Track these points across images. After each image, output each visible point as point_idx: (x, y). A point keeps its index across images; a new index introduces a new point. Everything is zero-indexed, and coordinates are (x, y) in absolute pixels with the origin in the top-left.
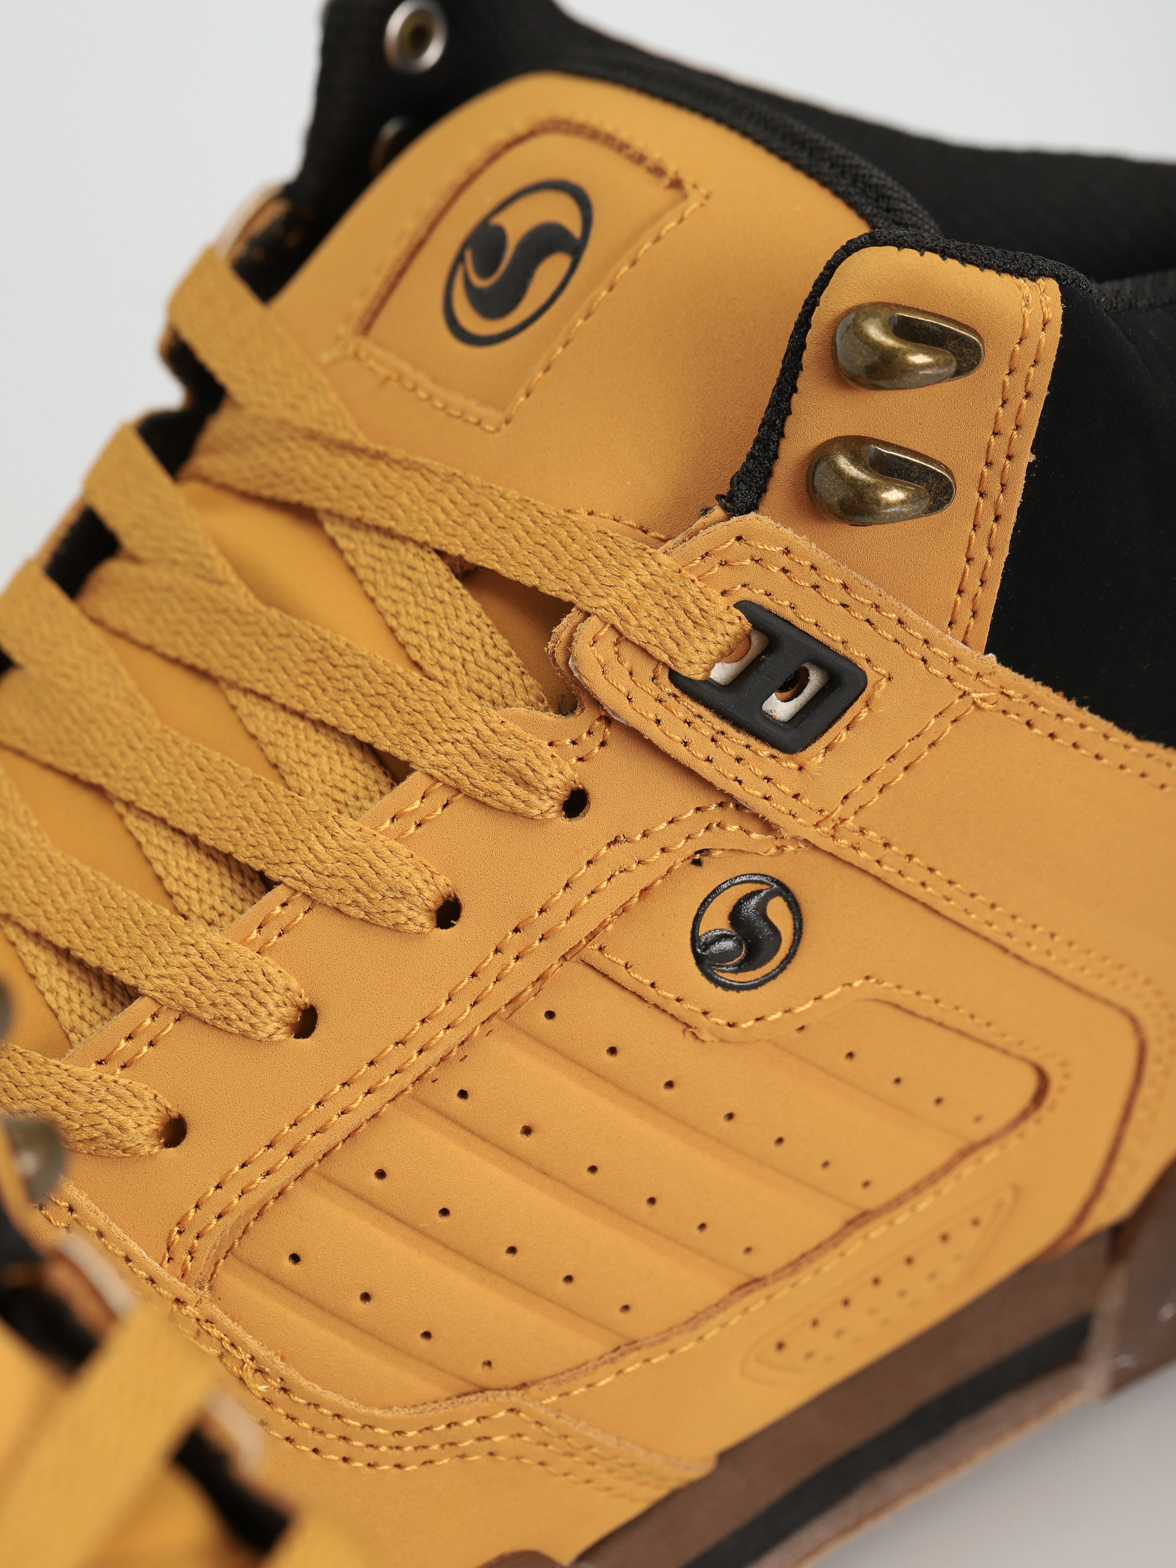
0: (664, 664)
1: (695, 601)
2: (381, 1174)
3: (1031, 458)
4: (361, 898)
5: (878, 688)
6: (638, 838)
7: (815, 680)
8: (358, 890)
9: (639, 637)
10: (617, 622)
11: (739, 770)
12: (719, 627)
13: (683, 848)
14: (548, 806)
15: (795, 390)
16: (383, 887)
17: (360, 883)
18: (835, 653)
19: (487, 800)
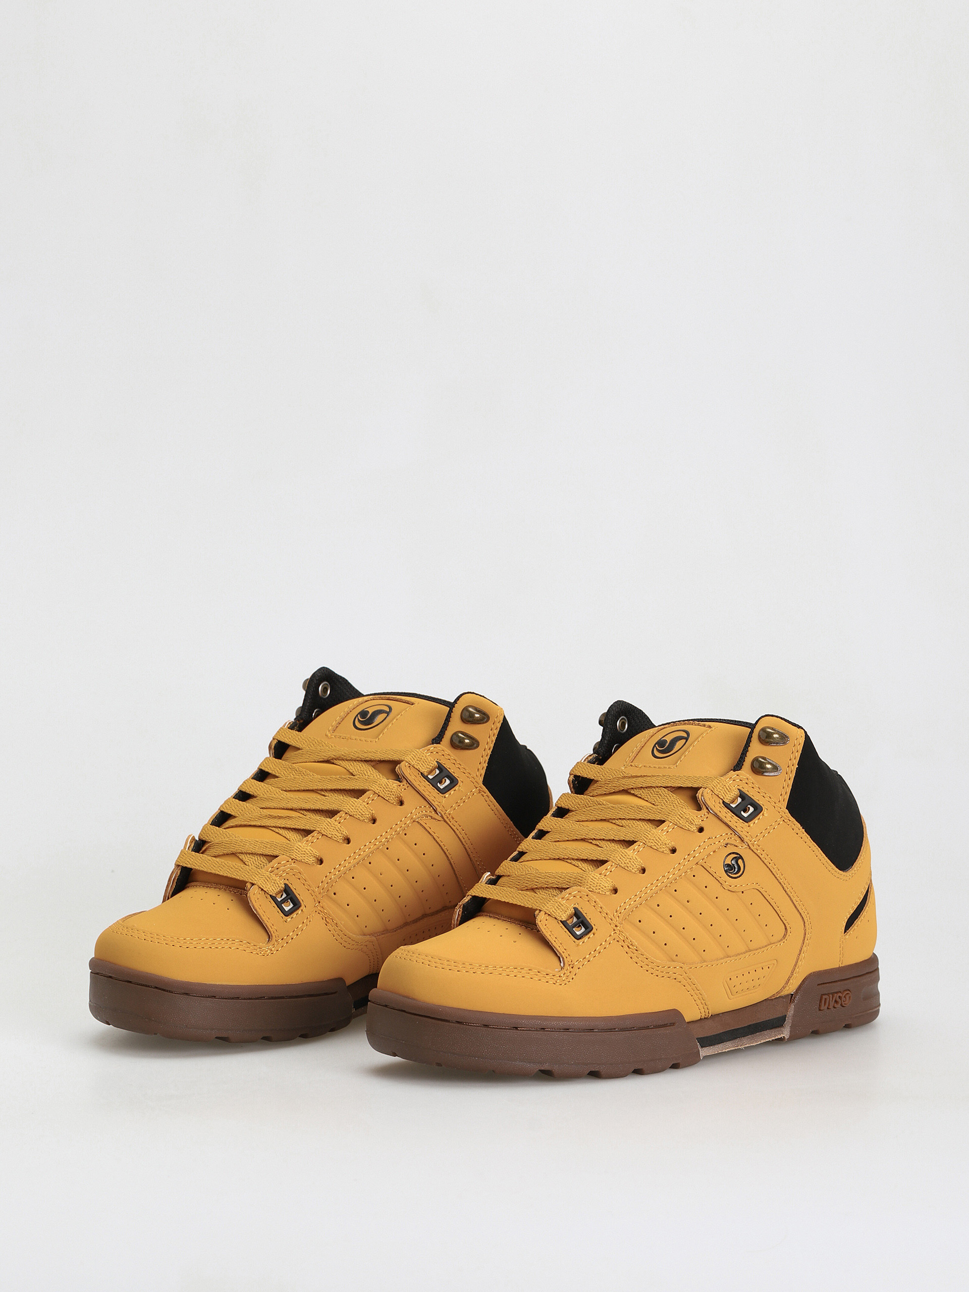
0: (722, 799)
1: (729, 786)
2: (640, 921)
3: (797, 766)
4: (656, 844)
5: (765, 811)
6: (714, 838)
7: (752, 809)
8: (655, 843)
9: (717, 793)
10: (712, 789)
11: (736, 824)
12: (734, 792)
13: (723, 842)
14: (695, 829)
15: (749, 746)
16: (661, 842)
17: (656, 841)
18: (756, 802)
19: (683, 827)
